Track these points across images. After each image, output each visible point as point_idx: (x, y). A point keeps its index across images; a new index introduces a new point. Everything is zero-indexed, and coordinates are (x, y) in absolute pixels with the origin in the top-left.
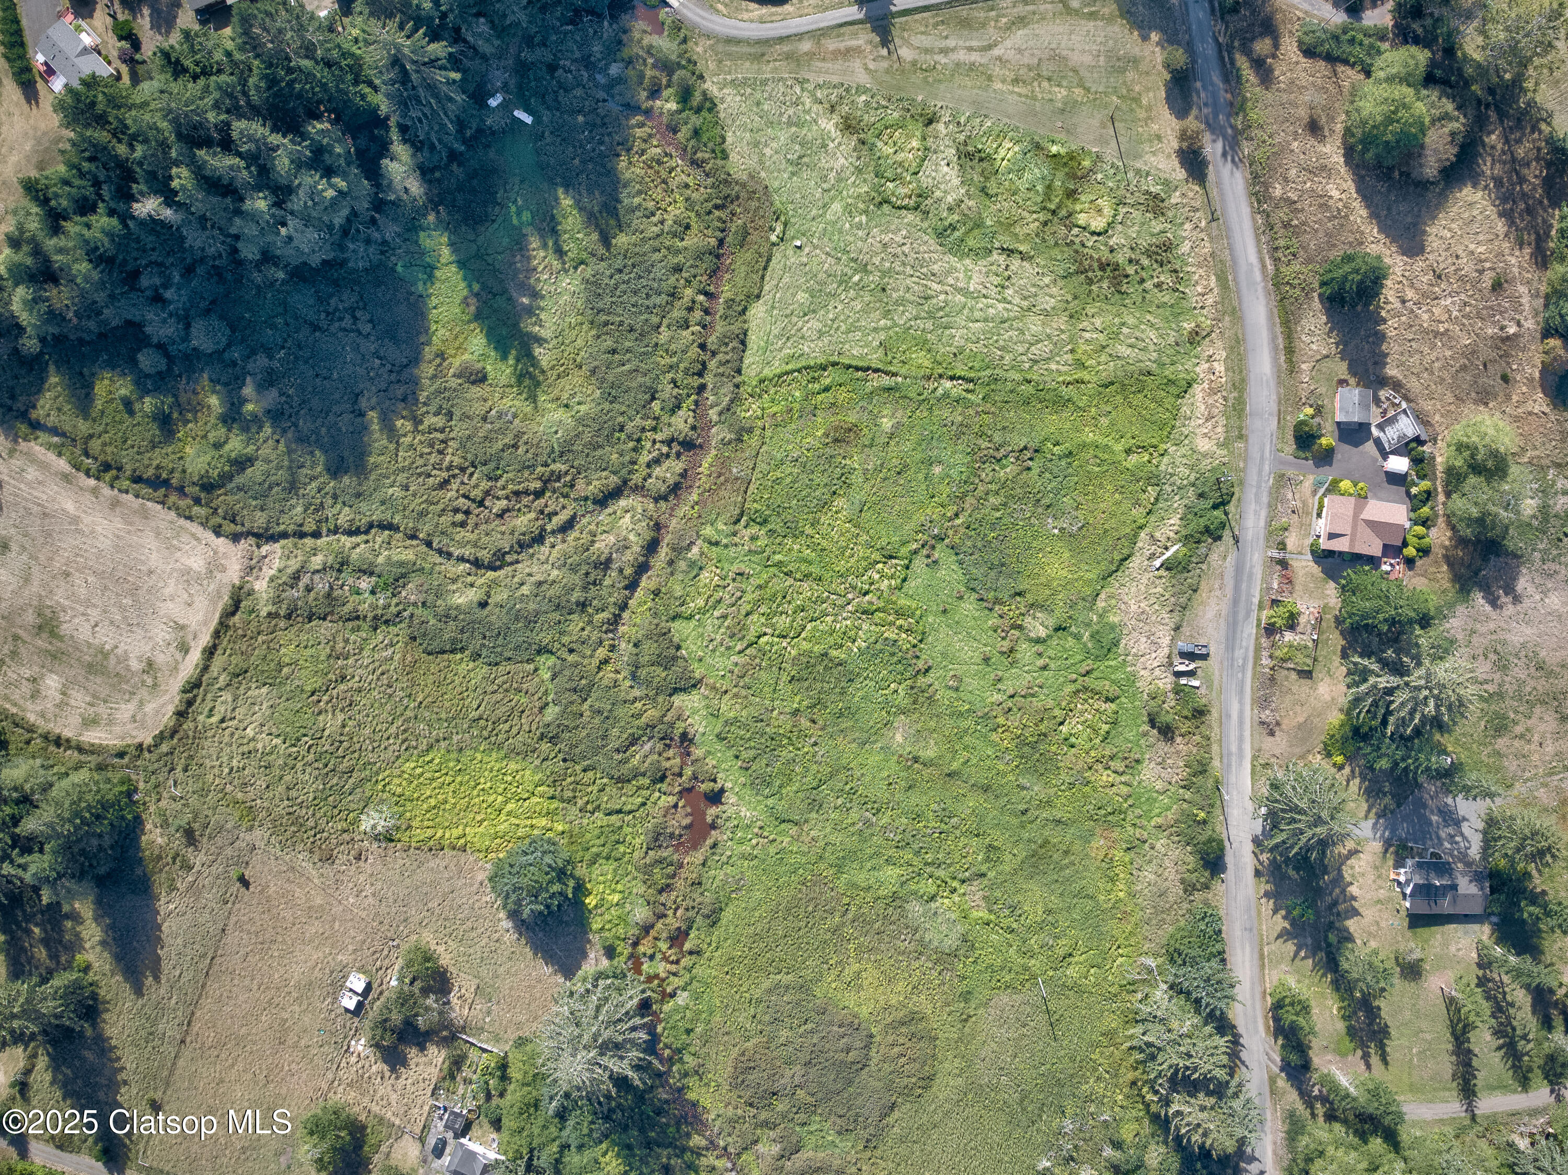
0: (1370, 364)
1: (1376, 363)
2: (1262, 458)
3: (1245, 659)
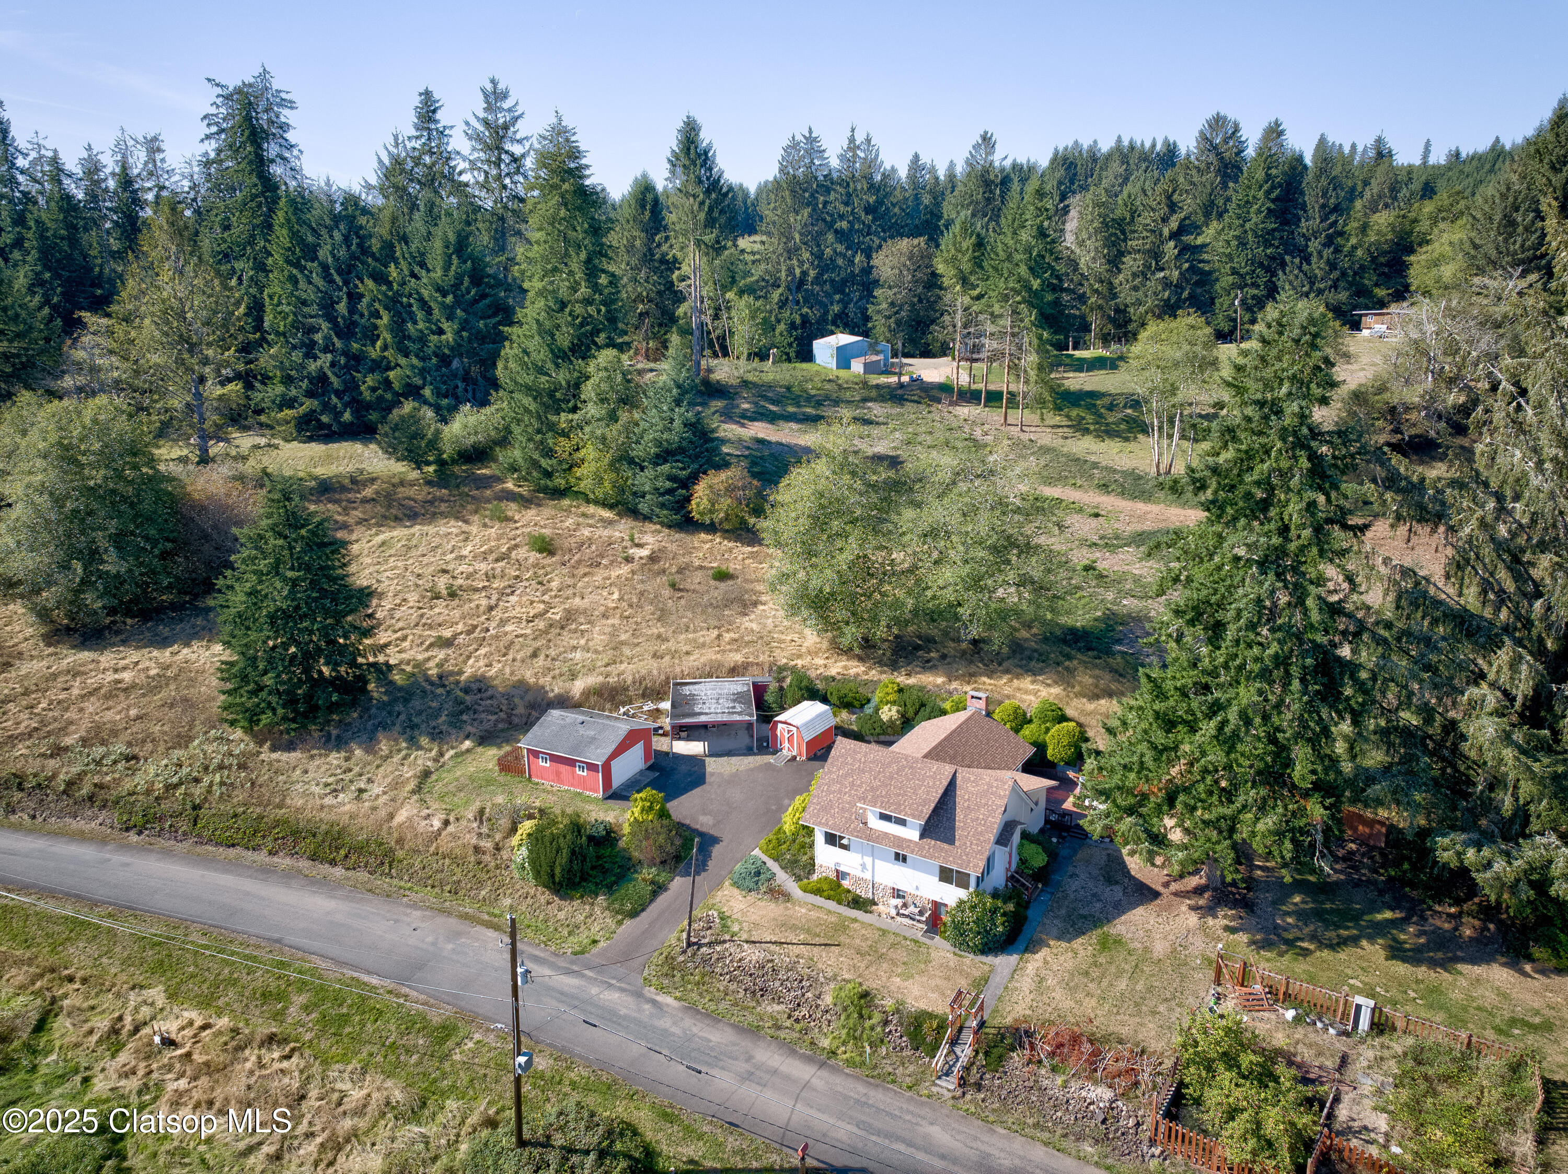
2: (568, 998)
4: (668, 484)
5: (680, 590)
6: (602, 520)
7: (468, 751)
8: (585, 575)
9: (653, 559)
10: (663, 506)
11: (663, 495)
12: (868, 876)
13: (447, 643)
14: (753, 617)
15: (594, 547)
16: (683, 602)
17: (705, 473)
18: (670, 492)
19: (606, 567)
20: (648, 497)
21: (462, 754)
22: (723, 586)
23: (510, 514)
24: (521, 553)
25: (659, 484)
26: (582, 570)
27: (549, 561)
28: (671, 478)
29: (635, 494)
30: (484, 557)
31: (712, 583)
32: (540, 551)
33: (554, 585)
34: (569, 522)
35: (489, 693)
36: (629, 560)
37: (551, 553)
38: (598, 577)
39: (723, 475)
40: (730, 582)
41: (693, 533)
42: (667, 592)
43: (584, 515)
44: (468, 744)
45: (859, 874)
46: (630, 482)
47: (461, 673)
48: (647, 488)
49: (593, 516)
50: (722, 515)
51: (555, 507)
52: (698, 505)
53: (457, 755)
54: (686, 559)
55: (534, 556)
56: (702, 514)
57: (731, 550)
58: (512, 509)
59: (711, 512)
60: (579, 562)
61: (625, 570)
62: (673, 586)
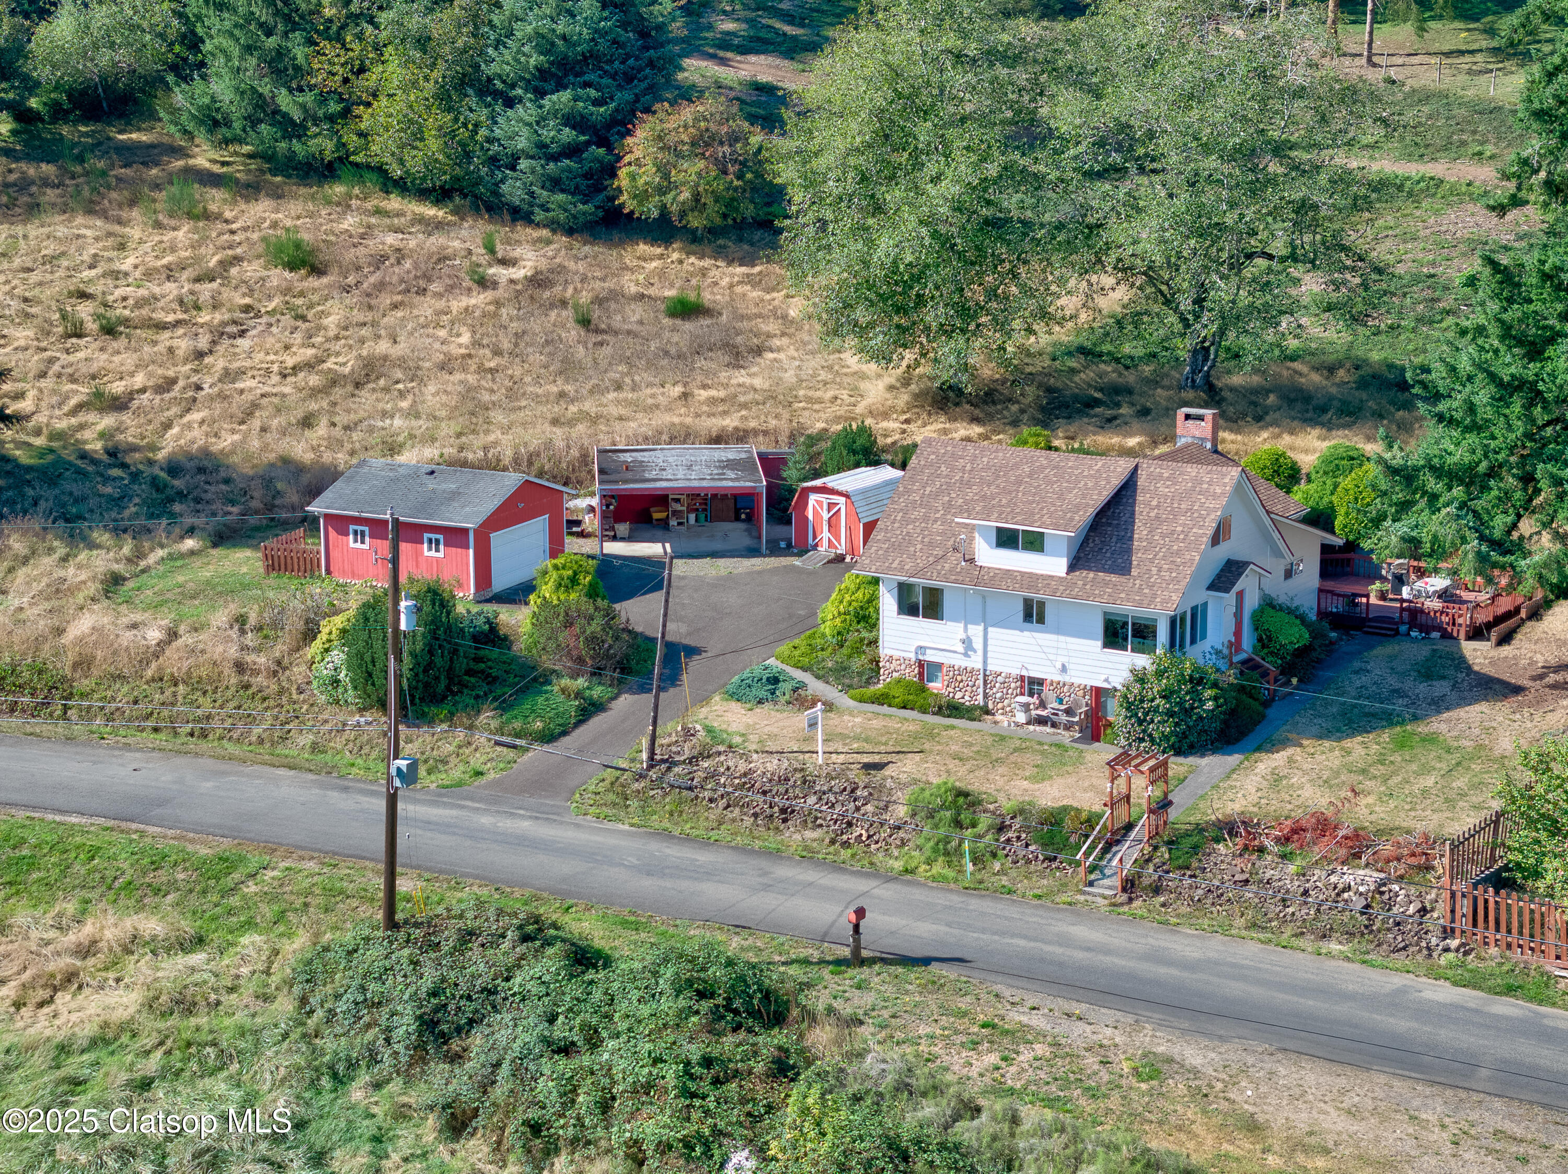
4: (568, 135)
5: (597, 331)
6: (420, 220)
7: (192, 553)
8: (395, 306)
9: (537, 281)
10: (555, 184)
11: (555, 158)
12: (975, 662)
13: (119, 404)
14: (755, 369)
15: (408, 264)
16: (607, 351)
17: (648, 110)
18: (572, 151)
19: (439, 295)
20: (523, 164)
21: (182, 556)
22: (688, 326)
23: (213, 208)
24: (252, 269)
25: (547, 134)
26: (386, 300)
27: (314, 282)
28: (573, 121)
29: (493, 161)
30: (170, 273)
31: (667, 321)
32: (292, 266)
33: (331, 322)
34: (350, 222)
35: (223, 474)
36: (483, 283)
37: (317, 270)
38: (426, 307)
39: (687, 113)
40: (706, 322)
41: (621, 244)
42: (573, 333)
43: (378, 212)
44: (190, 543)
45: (959, 662)
46: (483, 132)
47: (154, 448)
48: (522, 143)
49: (400, 214)
50: (686, 195)
51: (313, 197)
52: (633, 177)
53: (171, 557)
54: (610, 284)
55: (278, 276)
56: (642, 196)
57: (703, 272)
58: (216, 199)
59: (662, 191)
60: (381, 286)
61: (479, 299)
62: (585, 322)
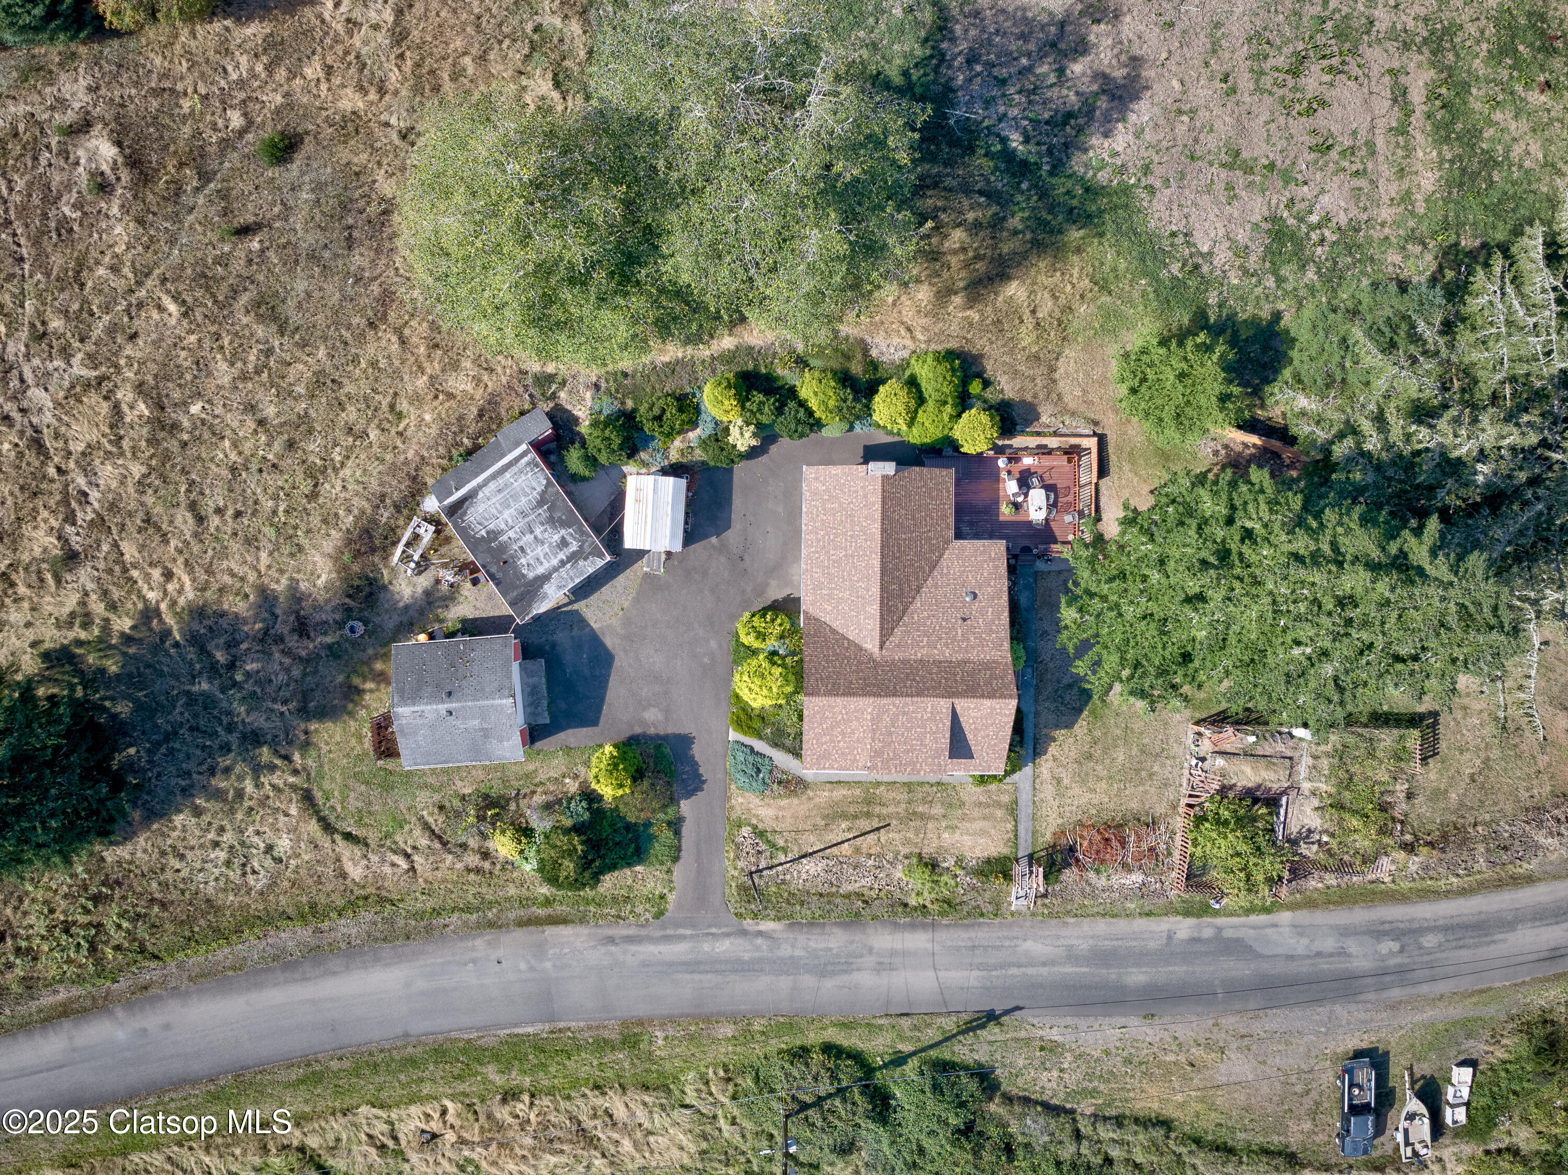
0: (305, 648)
1: (302, 628)
2: (692, 966)
3: (1378, 932)
